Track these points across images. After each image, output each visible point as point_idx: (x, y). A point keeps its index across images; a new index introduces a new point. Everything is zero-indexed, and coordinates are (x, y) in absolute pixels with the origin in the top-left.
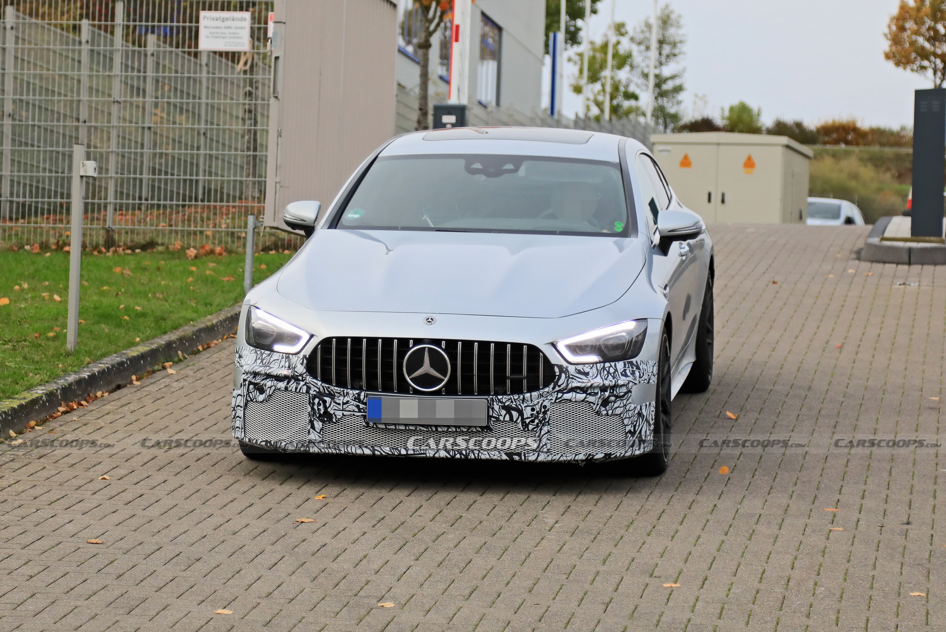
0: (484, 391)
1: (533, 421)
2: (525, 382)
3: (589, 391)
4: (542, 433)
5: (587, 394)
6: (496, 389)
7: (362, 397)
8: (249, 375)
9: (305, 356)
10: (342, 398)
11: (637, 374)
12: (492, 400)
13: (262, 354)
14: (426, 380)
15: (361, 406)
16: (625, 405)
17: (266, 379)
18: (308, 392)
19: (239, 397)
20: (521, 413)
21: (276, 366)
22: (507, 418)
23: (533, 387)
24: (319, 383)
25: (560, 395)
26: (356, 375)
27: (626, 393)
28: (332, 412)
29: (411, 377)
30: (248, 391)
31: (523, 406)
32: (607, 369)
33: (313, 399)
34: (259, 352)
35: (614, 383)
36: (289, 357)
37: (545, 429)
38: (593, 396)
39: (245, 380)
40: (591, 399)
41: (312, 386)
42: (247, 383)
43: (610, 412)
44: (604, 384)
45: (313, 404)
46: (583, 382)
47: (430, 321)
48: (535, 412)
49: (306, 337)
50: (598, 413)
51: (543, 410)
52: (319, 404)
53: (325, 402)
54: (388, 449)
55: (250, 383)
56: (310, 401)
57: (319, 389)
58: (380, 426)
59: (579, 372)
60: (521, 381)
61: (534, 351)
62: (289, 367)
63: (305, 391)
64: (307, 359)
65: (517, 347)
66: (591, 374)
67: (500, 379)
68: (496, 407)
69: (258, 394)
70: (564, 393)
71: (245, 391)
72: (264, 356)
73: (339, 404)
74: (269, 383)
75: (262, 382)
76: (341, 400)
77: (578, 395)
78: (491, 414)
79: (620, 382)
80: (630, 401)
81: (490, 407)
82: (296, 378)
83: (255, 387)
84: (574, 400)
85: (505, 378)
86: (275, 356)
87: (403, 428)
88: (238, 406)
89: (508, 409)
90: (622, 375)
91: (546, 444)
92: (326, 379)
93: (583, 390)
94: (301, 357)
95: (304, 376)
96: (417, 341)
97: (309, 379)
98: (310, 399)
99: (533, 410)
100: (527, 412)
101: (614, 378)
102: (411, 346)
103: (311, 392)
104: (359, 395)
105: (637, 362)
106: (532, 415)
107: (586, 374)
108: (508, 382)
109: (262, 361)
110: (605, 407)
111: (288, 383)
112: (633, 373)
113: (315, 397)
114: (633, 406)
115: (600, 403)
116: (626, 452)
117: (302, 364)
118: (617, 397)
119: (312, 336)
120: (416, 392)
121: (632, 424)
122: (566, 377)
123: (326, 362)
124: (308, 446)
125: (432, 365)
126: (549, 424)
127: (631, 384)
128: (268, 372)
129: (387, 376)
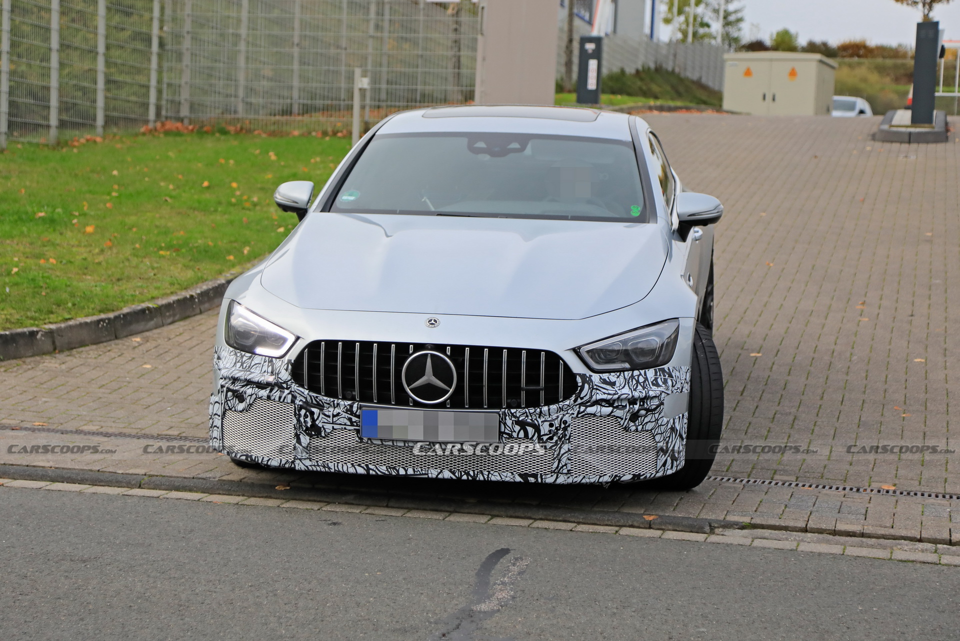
0: (495, 404)
1: (551, 438)
2: (542, 394)
3: (616, 404)
4: (562, 452)
5: (614, 408)
6: (509, 401)
7: (355, 409)
8: (227, 380)
9: (289, 361)
10: (331, 409)
11: (670, 383)
12: (504, 413)
13: (242, 357)
15: (354, 419)
16: (657, 420)
17: (246, 385)
18: (293, 402)
19: (217, 404)
20: (537, 429)
21: (258, 371)
22: (522, 434)
23: (552, 399)
24: (306, 392)
25: (582, 408)
26: (348, 384)
27: (658, 406)
28: (320, 425)
29: (411, 387)
30: (226, 398)
31: (540, 421)
32: (636, 377)
33: (299, 411)
34: (239, 354)
35: (644, 395)
36: (272, 361)
37: (566, 447)
38: (620, 409)
39: (222, 386)
40: (618, 413)
41: (298, 396)
42: (225, 389)
43: (640, 428)
44: (633, 396)
45: (300, 415)
46: (609, 394)
47: (433, 323)
48: (553, 428)
49: (291, 339)
50: (627, 429)
51: (563, 426)
52: (306, 417)
53: (312, 413)
54: (384, 468)
55: (229, 390)
56: (295, 412)
57: (306, 398)
58: (375, 442)
59: (605, 382)
60: (538, 392)
61: (553, 358)
62: (272, 372)
63: (289, 401)
64: (292, 365)
65: (533, 354)
66: (617, 384)
67: (514, 391)
68: (509, 422)
69: (237, 402)
70: (587, 407)
71: (223, 398)
72: (245, 358)
73: (329, 416)
74: (249, 390)
75: (242, 389)
76: (330, 411)
77: (604, 409)
78: (503, 430)
79: (652, 393)
80: (662, 414)
81: (502, 422)
82: (280, 386)
83: (233, 394)
84: (599, 414)
85: (519, 389)
86: (257, 360)
87: (402, 444)
88: (216, 414)
89: (523, 425)
90: (653, 384)
91: (566, 465)
92: (314, 387)
93: (610, 403)
94: (286, 362)
95: (289, 383)
96: (419, 347)
97: (295, 387)
98: (295, 409)
99: (551, 425)
100: (545, 428)
101: (644, 388)
102: (411, 352)
103: (297, 402)
104: (351, 406)
105: (669, 369)
106: (550, 431)
107: (613, 384)
108: (523, 394)
109: (242, 365)
110: (634, 422)
111: (271, 391)
112: (665, 382)
113: (301, 408)
114: (665, 420)
115: (628, 417)
116: (657, 472)
117: (287, 370)
118: (648, 410)
119: (298, 338)
120: (417, 404)
121: (664, 440)
122: (589, 388)
123: (314, 368)
124: (293, 462)
125: (435, 374)
126: (569, 442)
127: (663, 395)
128: (248, 378)
129: (383, 386)
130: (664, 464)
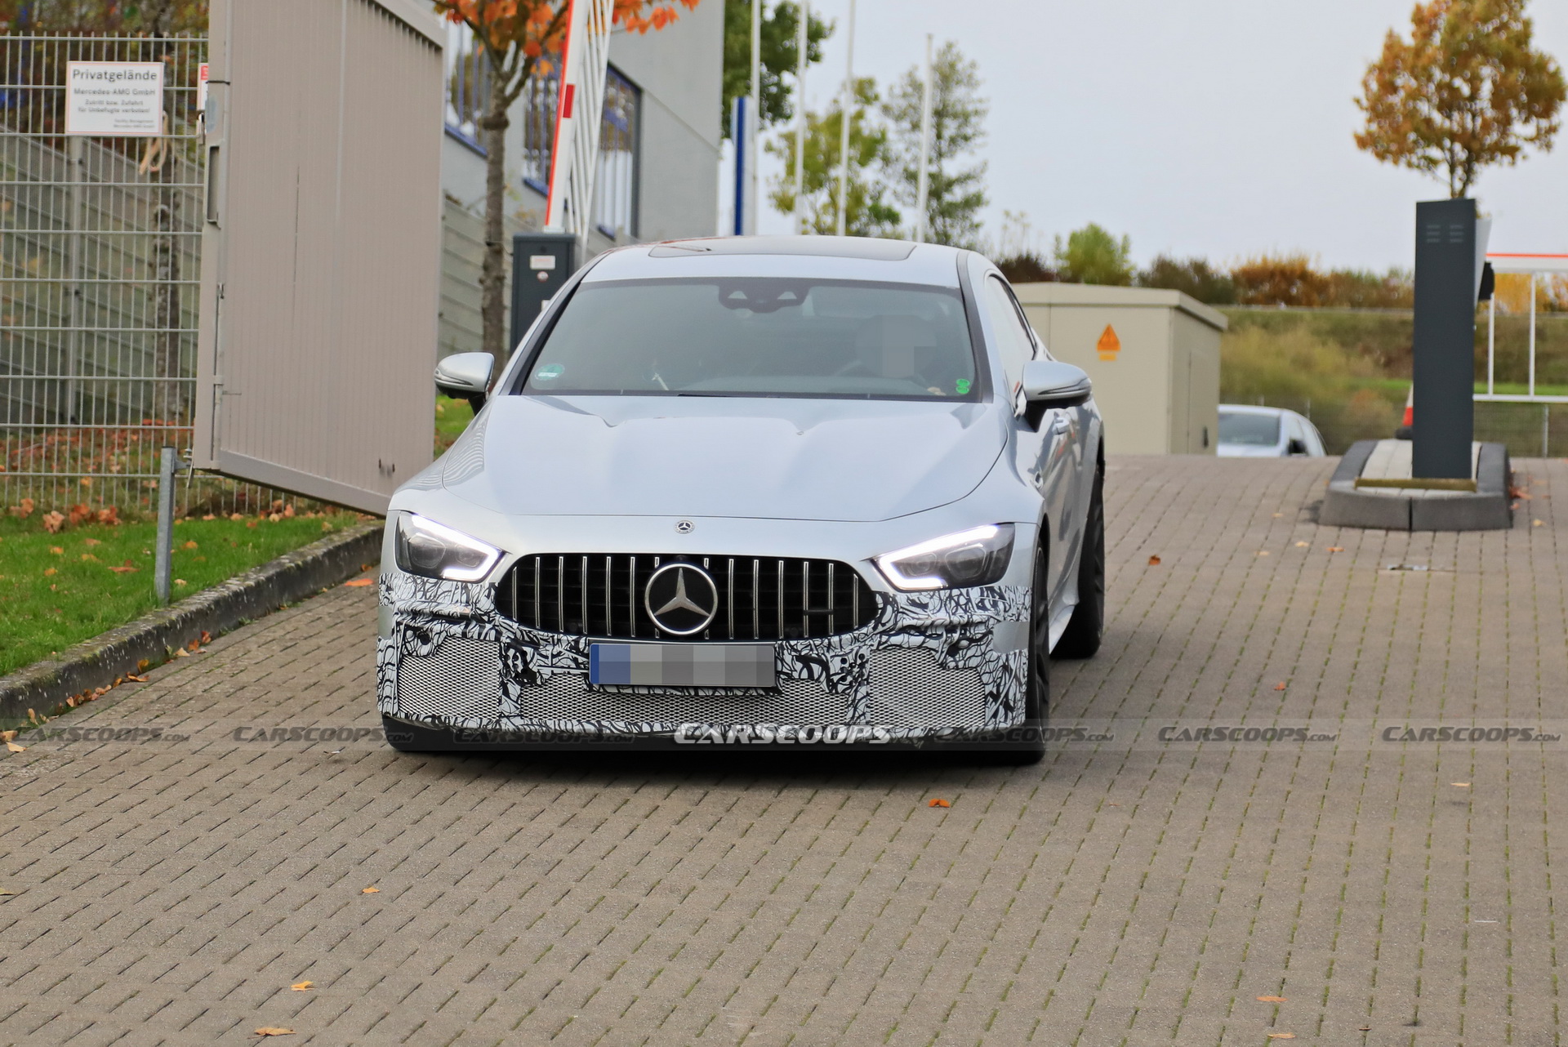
0: (769, 634)
1: (843, 679)
2: (831, 618)
3: (929, 633)
4: (858, 697)
5: (927, 637)
6: (787, 630)
7: (581, 646)
8: (405, 616)
9: (492, 585)
10: (550, 648)
11: (1001, 606)
12: (781, 646)
13: (424, 584)
14: (682, 618)
15: (581, 659)
16: (984, 654)
17: (432, 620)
18: (497, 639)
19: (390, 649)
20: (825, 666)
21: (447, 600)
22: (805, 675)
23: (844, 627)
24: (515, 625)
25: (884, 638)
26: (573, 612)
27: (985, 635)
28: (535, 669)
29: (658, 612)
30: (404, 639)
31: (829, 656)
32: (956, 598)
33: (506, 651)
34: (419, 581)
35: (966, 620)
36: (466, 587)
37: (863, 690)
38: (935, 639)
39: (399, 624)
40: (932, 643)
41: (504, 631)
42: (402, 627)
43: (961, 664)
44: (951, 622)
45: (507, 657)
46: (918, 619)
47: (684, 527)
48: (847, 665)
49: (493, 556)
50: (943, 666)
51: (859, 661)
52: (515, 658)
53: (524, 654)
54: (622, 724)
55: (408, 627)
56: (501, 653)
57: (515, 634)
58: (609, 690)
59: (913, 603)
60: (825, 618)
61: (844, 570)
62: (467, 602)
63: (493, 639)
64: (496, 589)
65: (819, 565)
66: (931, 607)
67: (794, 614)
68: (788, 658)
69: (420, 643)
70: (890, 636)
71: (400, 640)
72: (428, 586)
73: (547, 657)
74: (437, 627)
75: (427, 626)
76: (549, 650)
77: (912, 638)
78: (779, 669)
79: (976, 618)
80: (991, 647)
81: (779, 657)
82: (478, 619)
83: (414, 633)
84: (906, 646)
85: (801, 613)
86: (445, 586)
87: (645, 692)
88: (389, 663)
89: (806, 661)
90: (979, 607)
91: (864, 714)
92: (525, 619)
93: (920, 630)
94: (487, 586)
95: (492, 614)
96: (667, 558)
97: (499, 619)
98: (501, 650)
99: (844, 661)
100: (835, 666)
101: (966, 611)
102: (656, 566)
103: (503, 639)
104: (577, 642)
105: (1000, 589)
106: (842, 669)
107: (924, 606)
108: (806, 619)
109: (425, 594)
110: (953, 655)
111: (466, 627)
112: (995, 605)
113: (508, 647)
114: (995, 655)
115: (945, 650)
116: (986, 725)
117: (488, 597)
118: (971, 640)
119: (503, 554)
120: (665, 636)
121: (994, 681)
122: (893, 612)
123: (526, 593)
124: (498, 722)
125: (689, 595)
126: (868, 683)
127: (992, 621)
128: (435, 610)
129: (620, 613)
130: (995, 715)
